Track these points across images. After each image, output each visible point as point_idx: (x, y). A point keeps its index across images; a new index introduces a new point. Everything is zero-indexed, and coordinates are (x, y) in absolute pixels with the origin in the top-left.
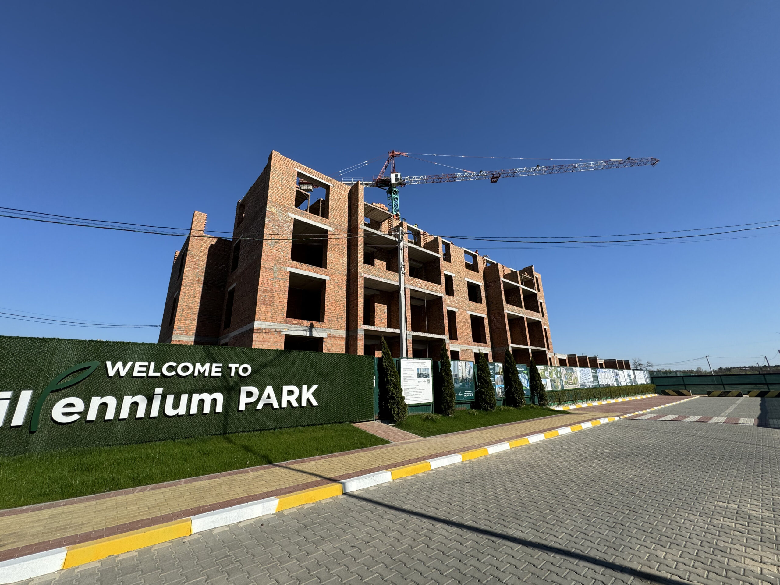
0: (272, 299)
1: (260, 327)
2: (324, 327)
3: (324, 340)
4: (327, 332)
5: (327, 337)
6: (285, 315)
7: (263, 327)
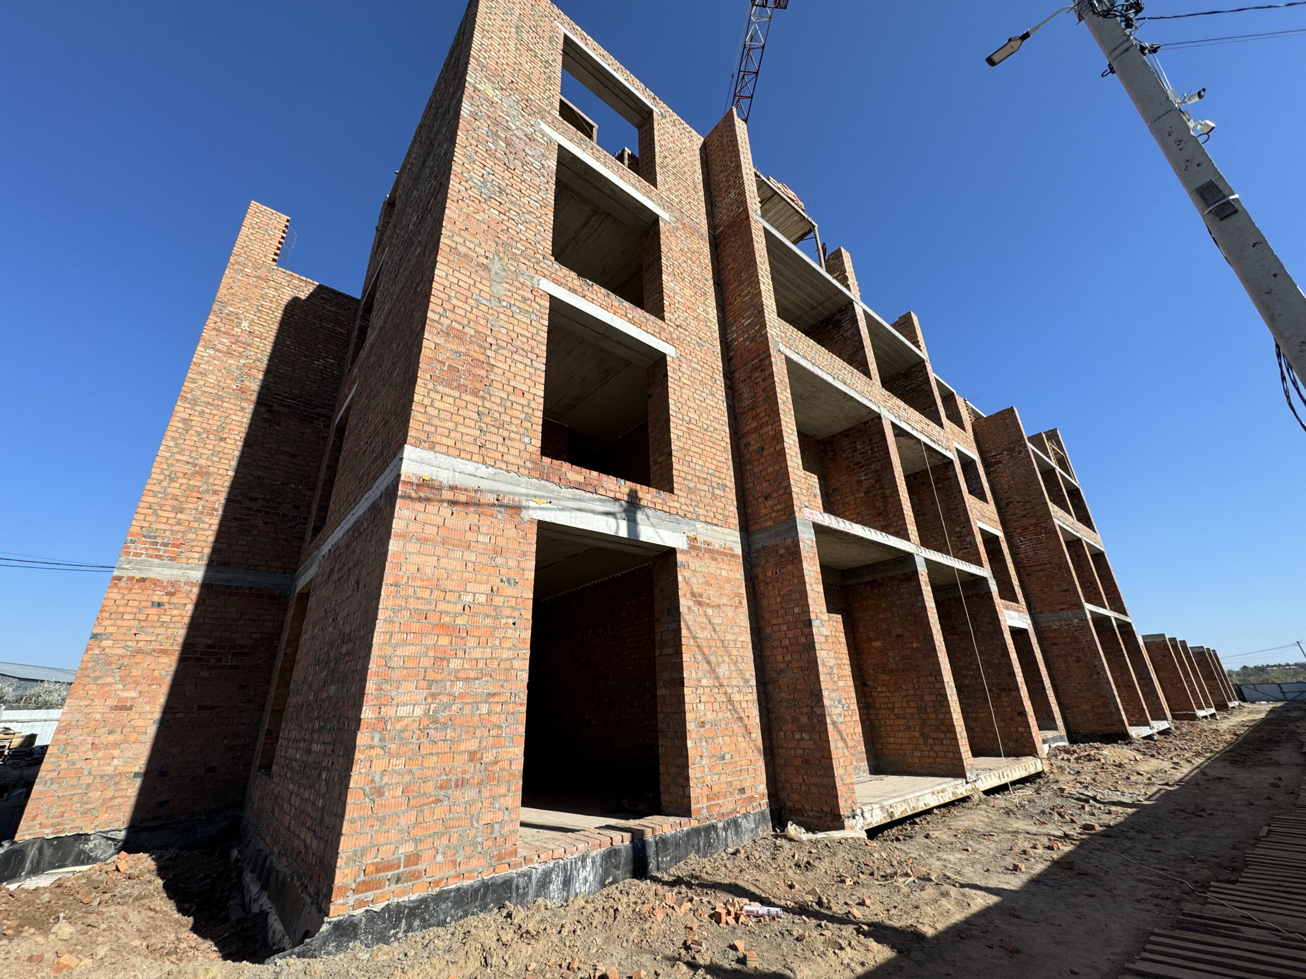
0: (483, 373)
1: (427, 473)
2: (674, 511)
3: (680, 557)
4: (686, 528)
5: (685, 547)
6: (538, 443)
7: (445, 477)
